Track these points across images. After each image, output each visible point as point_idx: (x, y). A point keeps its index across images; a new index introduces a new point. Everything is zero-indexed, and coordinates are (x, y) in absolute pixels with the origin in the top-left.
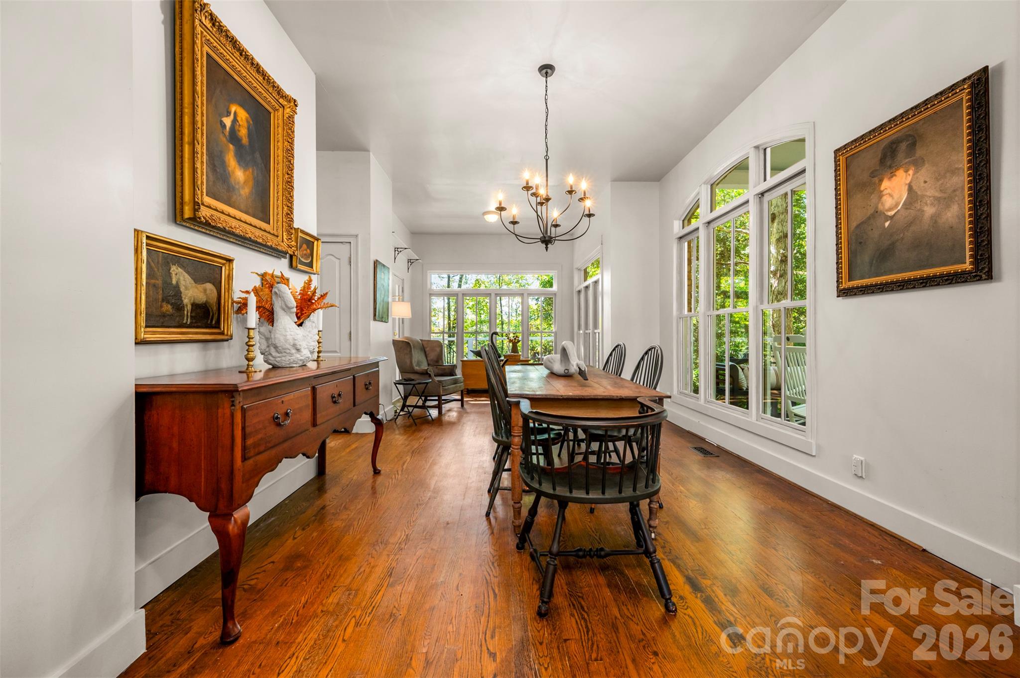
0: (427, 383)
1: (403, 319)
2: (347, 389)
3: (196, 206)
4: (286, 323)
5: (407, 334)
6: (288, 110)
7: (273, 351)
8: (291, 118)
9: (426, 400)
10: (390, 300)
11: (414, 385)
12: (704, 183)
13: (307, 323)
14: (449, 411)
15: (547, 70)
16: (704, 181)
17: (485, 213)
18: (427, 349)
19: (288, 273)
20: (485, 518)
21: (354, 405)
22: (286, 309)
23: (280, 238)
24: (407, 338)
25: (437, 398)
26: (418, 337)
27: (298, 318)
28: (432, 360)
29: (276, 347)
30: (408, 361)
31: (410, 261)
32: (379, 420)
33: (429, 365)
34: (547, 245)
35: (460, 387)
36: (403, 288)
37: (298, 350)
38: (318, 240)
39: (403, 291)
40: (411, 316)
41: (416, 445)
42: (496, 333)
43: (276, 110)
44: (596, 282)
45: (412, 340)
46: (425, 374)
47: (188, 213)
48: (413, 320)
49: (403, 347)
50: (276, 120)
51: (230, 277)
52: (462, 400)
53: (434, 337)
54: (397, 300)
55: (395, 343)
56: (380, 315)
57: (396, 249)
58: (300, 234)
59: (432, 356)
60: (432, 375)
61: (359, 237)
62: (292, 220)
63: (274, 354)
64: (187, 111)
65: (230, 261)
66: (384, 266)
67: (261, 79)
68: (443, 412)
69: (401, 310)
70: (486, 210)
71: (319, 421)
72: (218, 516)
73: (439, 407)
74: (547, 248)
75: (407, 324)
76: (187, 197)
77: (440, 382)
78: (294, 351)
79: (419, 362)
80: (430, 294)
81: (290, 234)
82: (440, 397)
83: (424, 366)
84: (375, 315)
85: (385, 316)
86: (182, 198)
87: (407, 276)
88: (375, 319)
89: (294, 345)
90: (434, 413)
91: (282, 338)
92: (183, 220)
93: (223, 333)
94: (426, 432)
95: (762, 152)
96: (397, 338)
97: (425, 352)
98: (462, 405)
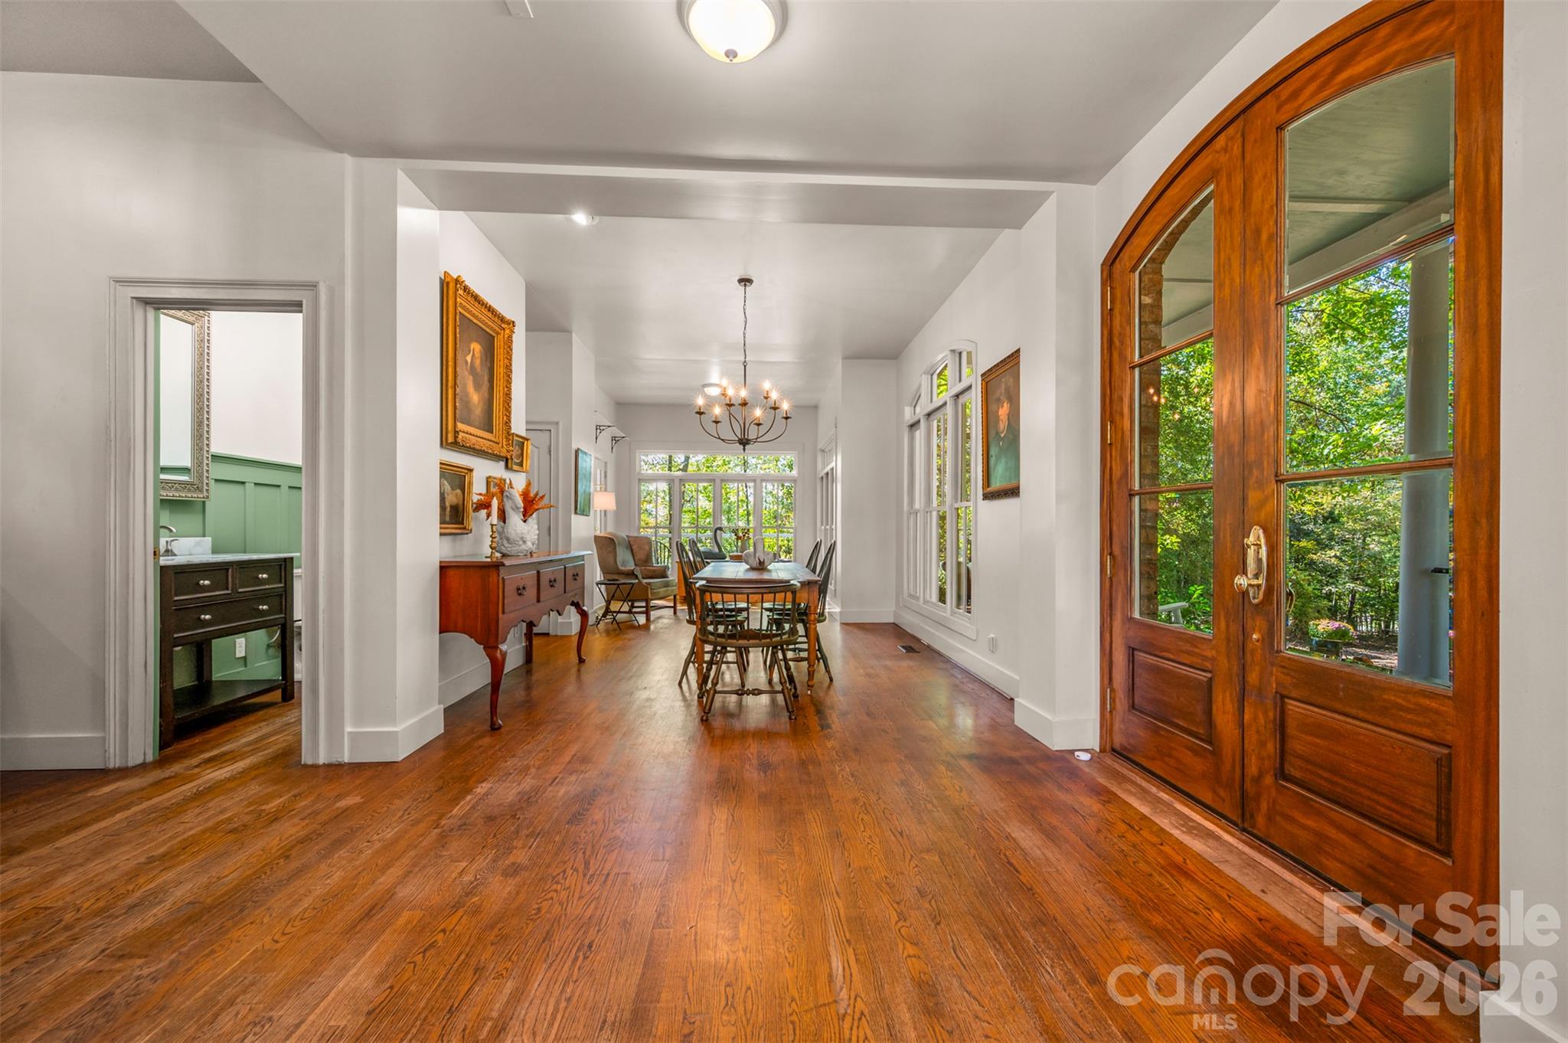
0: (633, 584)
1: (605, 511)
2: (560, 577)
3: (456, 433)
4: (515, 519)
5: (611, 529)
6: (507, 331)
7: (505, 542)
8: (510, 337)
9: (633, 607)
10: (592, 490)
11: (618, 585)
12: (924, 373)
13: (530, 520)
14: (659, 618)
15: (745, 281)
16: (923, 371)
17: (705, 386)
18: (634, 547)
19: (507, 475)
20: (677, 687)
21: (565, 592)
22: (516, 508)
23: (500, 445)
24: (610, 534)
25: (644, 604)
26: (623, 534)
27: (524, 516)
28: (639, 560)
29: (508, 539)
30: (611, 560)
31: (615, 439)
32: (583, 610)
33: (636, 565)
34: (744, 446)
35: (672, 591)
36: (605, 473)
37: (524, 542)
38: (527, 440)
39: (605, 476)
40: (615, 508)
41: (619, 644)
42: (720, 529)
43: (498, 334)
44: (832, 469)
45: (617, 537)
46: (631, 574)
47: (451, 439)
48: (618, 513)
49: (606, 545)
50: (499, 343)
51: (470, 483)
52: (674, 607)
53: (643, 533)
54: (598, 489)
55: (597, 539)
56: (581, 508)
57: (598, 427)
58: (515, 438)
59: (641, 555)
60: (640, 576)
61: (560, 424)
62: (510, 428)
63: (506, 545)
64: (451, 363)
65: (471, 470)
66: (586, 453)
67: (490, 315)
68: (652, 618)
69: (604, 501)
70: (706, 382)
71: (541, 599)
72: (489, 647)
73: (647, 613)
74: (744, 450)
75: (610, 518)
76: (450, 427)
77: (649, 584)
78: (521, 543)
79: (625, 560)
80: (639, 480)
81: (508, 440)
82: (647, 601)
83: (631, 566)
84: (576, 508)
85: (587, 509)
86: (447, 428)
87: (610, 458)
88: (576, 513)
89: (522, 538)
90: (642, 619)
91: (513, 532)
92: (447, 444)
93: (465, 528)
94: (631, 634)
95: (957, 355)
96: (598, 533)
97: (632, 551)
98: (675, 613)
